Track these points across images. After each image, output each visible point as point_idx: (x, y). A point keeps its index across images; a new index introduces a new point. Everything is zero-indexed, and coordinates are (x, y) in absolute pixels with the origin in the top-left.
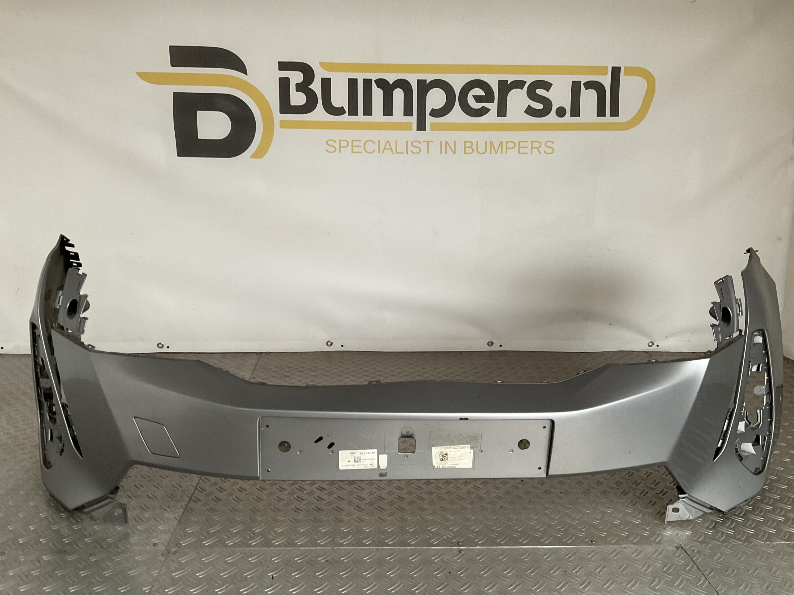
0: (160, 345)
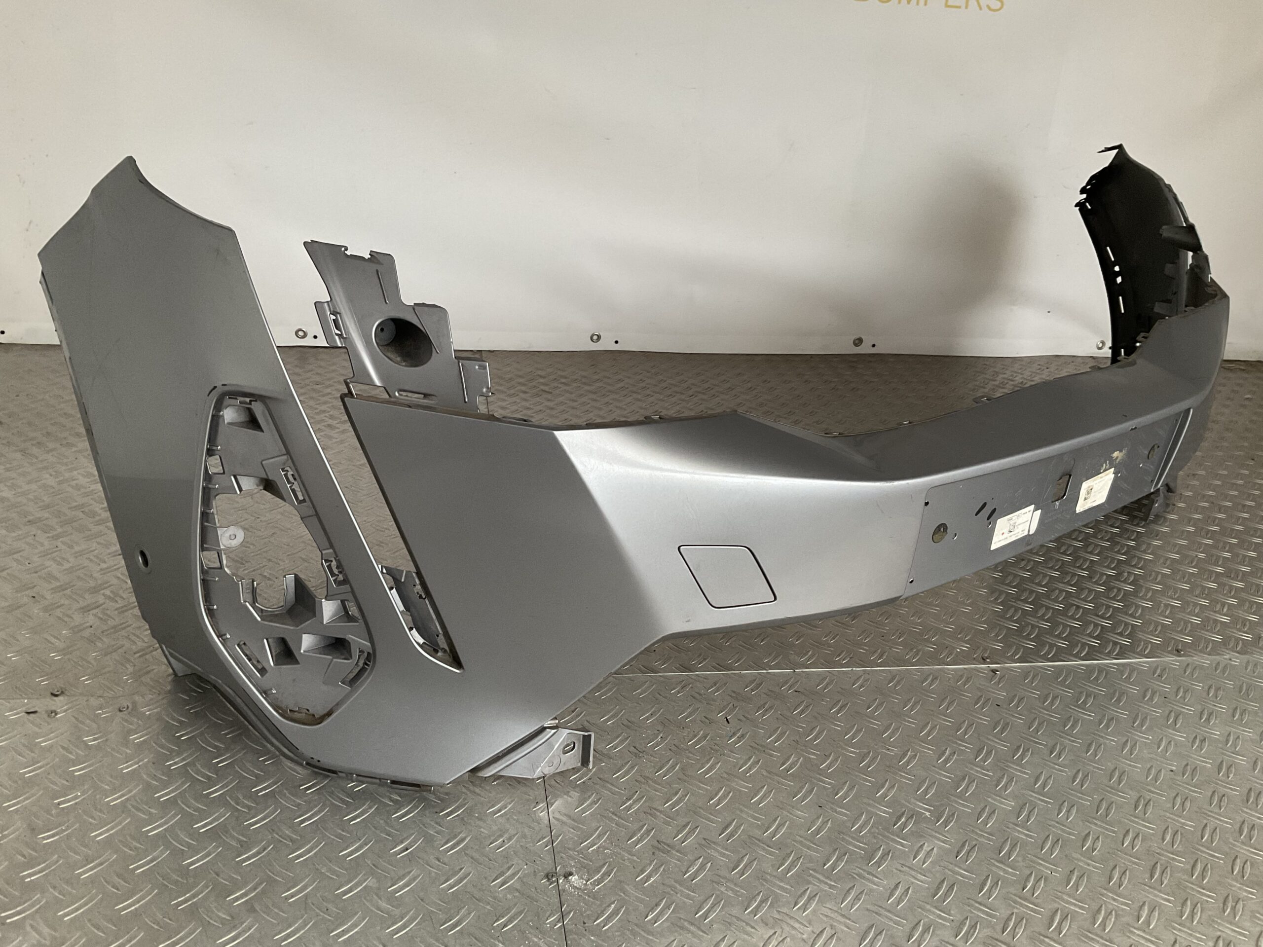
0: (301, 333)
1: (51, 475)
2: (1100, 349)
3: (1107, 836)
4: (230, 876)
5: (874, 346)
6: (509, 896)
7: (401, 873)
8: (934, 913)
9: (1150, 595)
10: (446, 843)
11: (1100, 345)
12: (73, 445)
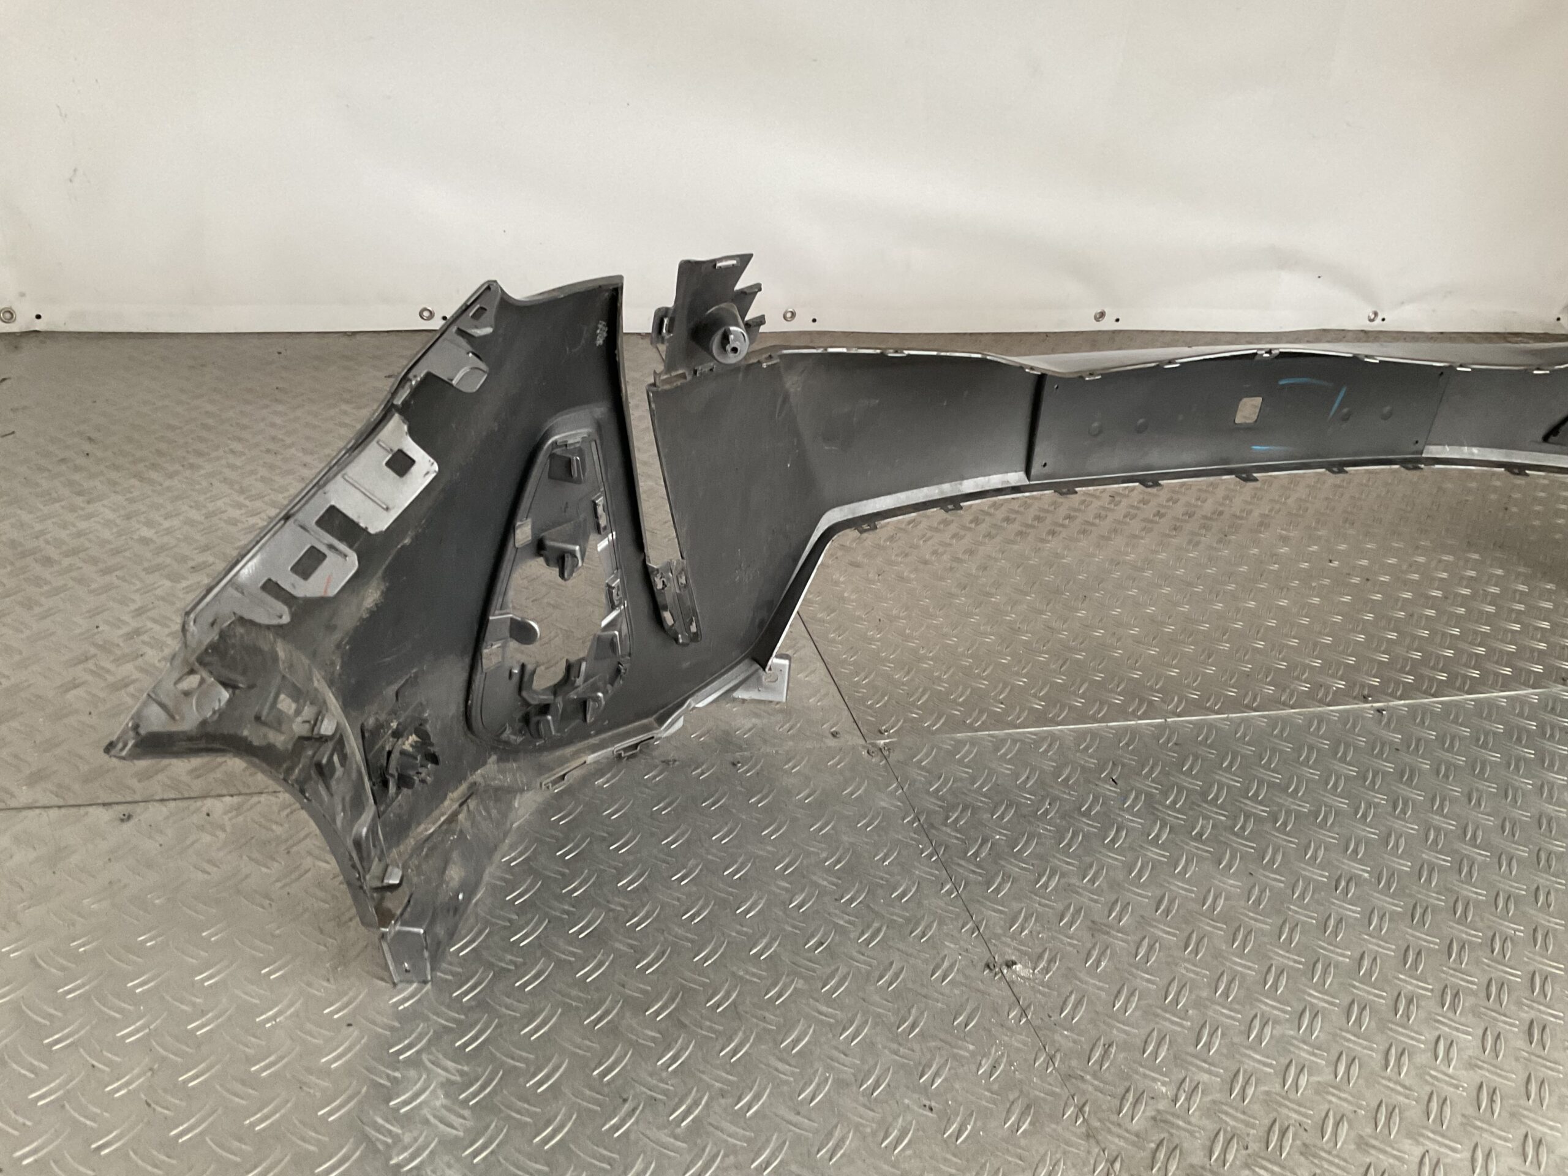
0: (426, 314)
1: (191, 507)
2: (1372, 320)
3: (1557, 890)
4: (638, 988)
5: (1117, 320)
6: (957, 992)
7: (828, 971)
8: (1411, 984)
9: (1514, 616)
10: (863, 933)
11: (1372, 317)
12: (199, 467)
